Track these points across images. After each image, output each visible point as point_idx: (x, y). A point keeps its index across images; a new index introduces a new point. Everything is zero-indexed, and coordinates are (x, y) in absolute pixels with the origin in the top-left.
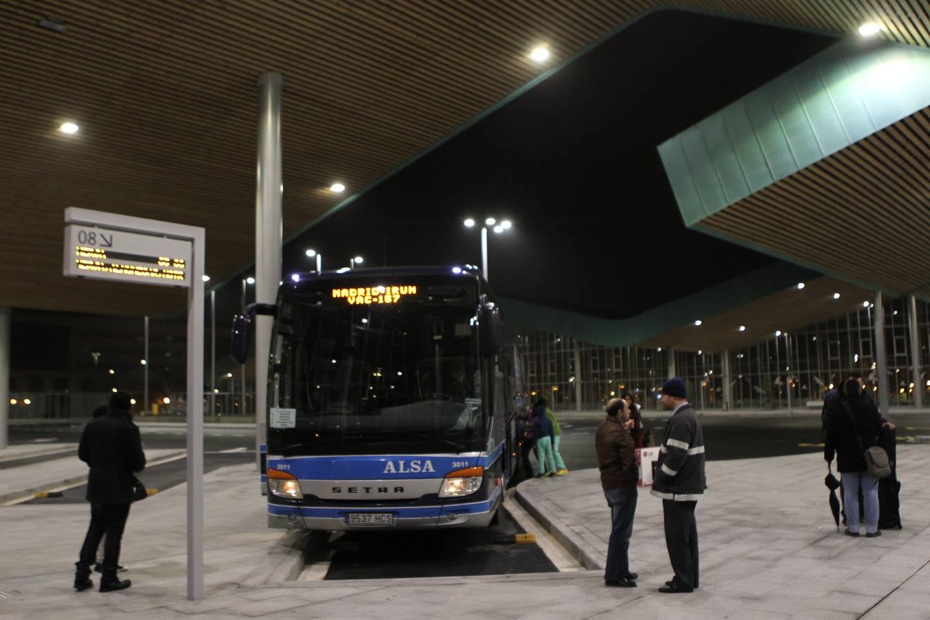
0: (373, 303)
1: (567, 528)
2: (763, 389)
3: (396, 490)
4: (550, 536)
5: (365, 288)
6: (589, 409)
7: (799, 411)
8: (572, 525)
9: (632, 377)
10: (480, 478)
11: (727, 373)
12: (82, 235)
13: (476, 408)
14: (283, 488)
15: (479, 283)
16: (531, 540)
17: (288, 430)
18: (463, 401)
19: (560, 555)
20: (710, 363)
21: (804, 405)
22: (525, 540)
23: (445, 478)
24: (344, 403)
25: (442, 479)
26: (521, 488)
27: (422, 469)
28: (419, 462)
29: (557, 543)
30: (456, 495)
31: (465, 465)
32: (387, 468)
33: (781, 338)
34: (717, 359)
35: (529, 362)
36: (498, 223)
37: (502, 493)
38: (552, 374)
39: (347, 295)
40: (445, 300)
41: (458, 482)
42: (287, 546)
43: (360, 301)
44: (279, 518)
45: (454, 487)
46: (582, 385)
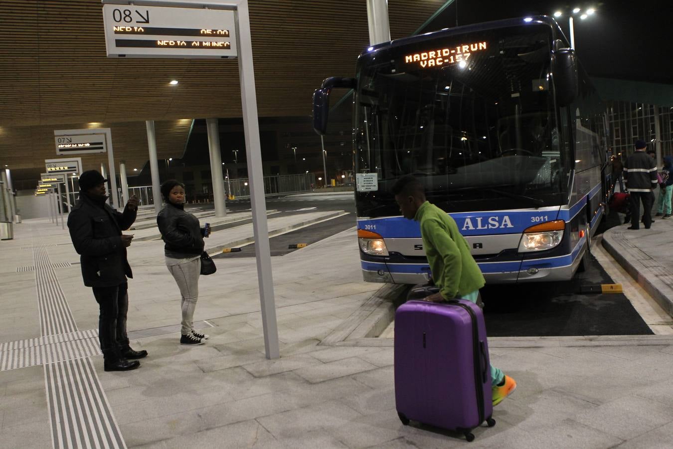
0: (445, 64)
1: (656, 279)
3: (475, 246)
4: (637, 285)
5: (436, 51)
8: (661, 275)
10: (562, 232)
12: (117, 13)
13: (555, 161)
14: (372, 247)
15: (553, 32)
16: (618, 290)
17: (372, 193)
18: (540, 155)
19: (649, 308)
22: (611, 290)
23: (523, 233)
24: (430, 166)
25: (521, 234)
26: (607, 236)
27: (500, 225)
28: (497, 218)
29: (646, 294)
30: (537, 249)
31: (544, 219)
32: (465, 225)
35: (614, 129)
36: (583, 11)
37: (588, 242)
38: (635, 136)
39: (419, 59)
40: (519, 55)
41: (538, 237)
42: (381, 298)
43: (431, 63)
44: (370, 273)
45: (533, 242)
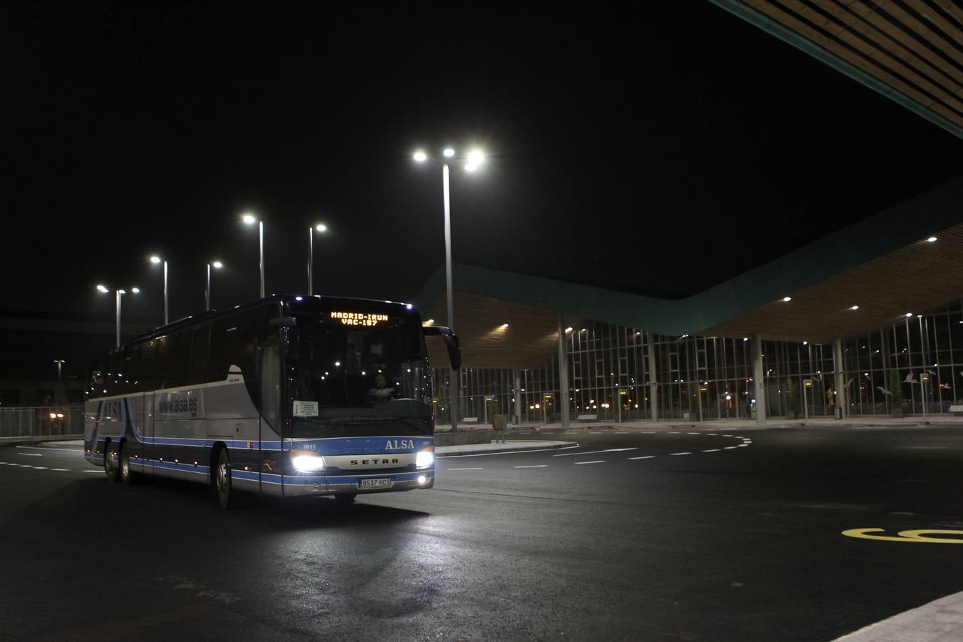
0: (359, 325)
2: (889, 390)
3: (393, 461)
5: (354, 314)
6: (668, 417)
7: (940, 420)
9: (720, 377)
11: (841, 370)
20: (819, 357)
21: (946, 410)
28: (406, 442)
32: (387, 446)
33: (914, 322)
34: (828, 351)
39: (341, 317)
43: (350, 322)
46: (659, 388)
